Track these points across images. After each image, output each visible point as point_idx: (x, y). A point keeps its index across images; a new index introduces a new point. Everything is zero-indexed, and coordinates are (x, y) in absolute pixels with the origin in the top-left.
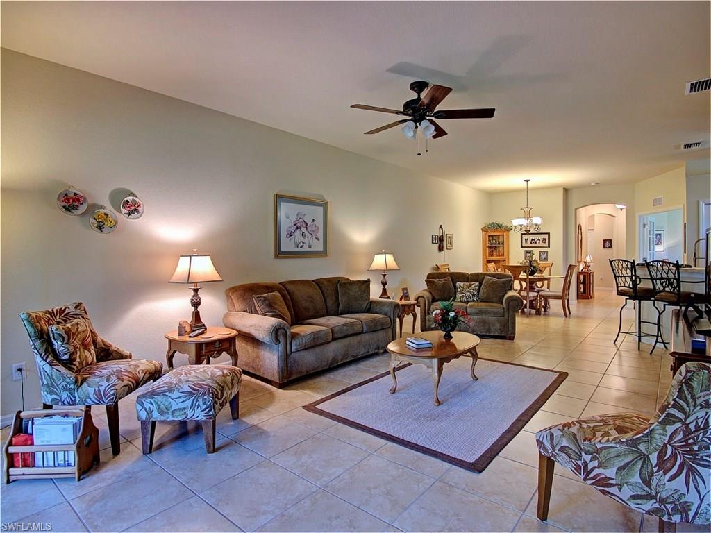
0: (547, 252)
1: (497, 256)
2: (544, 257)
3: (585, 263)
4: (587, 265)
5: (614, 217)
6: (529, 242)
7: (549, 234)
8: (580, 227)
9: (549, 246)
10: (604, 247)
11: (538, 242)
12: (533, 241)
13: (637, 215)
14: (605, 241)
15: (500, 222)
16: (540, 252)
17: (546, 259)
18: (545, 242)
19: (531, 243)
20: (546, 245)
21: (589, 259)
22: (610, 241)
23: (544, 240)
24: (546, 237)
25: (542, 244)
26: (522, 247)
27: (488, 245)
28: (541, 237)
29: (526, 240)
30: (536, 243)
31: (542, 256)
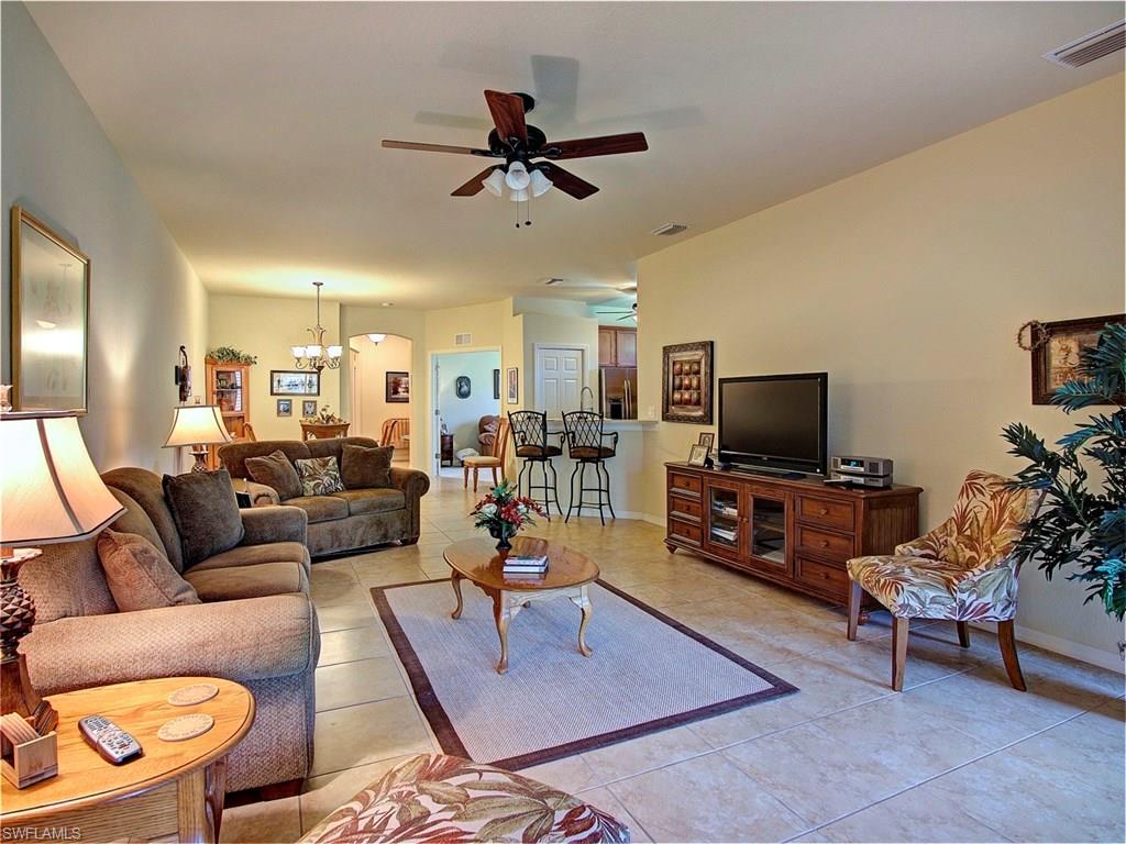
0: (316, 402)
2: (310, 410)
6: (284, 385)
7: (318, 374)
9: (319, 394)
11: (300, 386)
12: (293, 385)
13: (429, 353)
15: (237, 350)
16: (304, 402)
17: (314, 414)
18: (312, 387)
19: (289, 388)
20: (314, 390)
23: (311, 382)
24: (314, 378)
25: (307, 390)
26: (272, 394)
27: (216, 389)
28: (306, 378)
29: (280, 382)
30: (296, 387)
31: (308, 409)
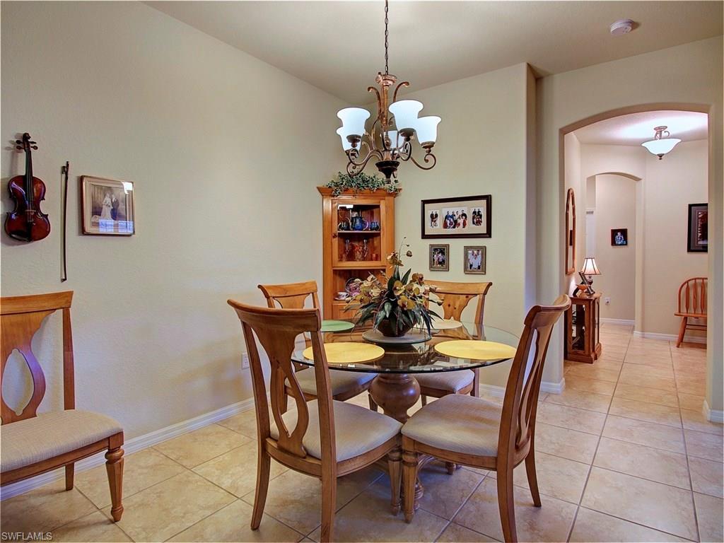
0: (484, 249)
1: (364, 259)
2: (476, 262)
3: (582, 275)
4: (586, 281)
5: (637, 179)
6: (440, 221)
7: (488, 199)
8: (570, 194)
9: (488, 234)
10: (614, 243)
11: (461, 221)
12: (451, 221)
14: (614, 232)
16: (467, 248)
17: (482, 269)
18: (479, 223)
19: (445, 226)
20: (482, 229)
21: (590, 267)
22: (624, 232)
23: (477, 215)
24: (481, 206)
25: (471, 228)
26: (424, 236)
27: (336, 230)
28: (468, 208)
29: (434, 217)
30: (456, 224)
31: (472, 260)
